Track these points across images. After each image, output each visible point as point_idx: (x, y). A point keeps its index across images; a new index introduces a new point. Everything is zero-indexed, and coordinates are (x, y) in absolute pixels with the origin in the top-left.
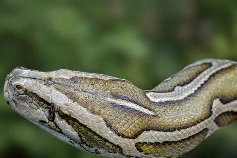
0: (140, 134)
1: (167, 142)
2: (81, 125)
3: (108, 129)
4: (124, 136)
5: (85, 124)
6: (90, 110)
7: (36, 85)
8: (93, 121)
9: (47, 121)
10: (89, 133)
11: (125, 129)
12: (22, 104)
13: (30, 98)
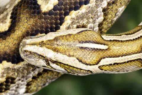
0: (100, 61)
1: (116, 63)
2: (65, 64)
3: (81, 63)
4: (90, 65)
5: (67, 64)
6: (68, 56)
7: (35, 48)
8: (71, 61)
9: (46, 66)
10: (70, 67)
11: (90, 61)
12: (30, 59)
13: (34, 56)
